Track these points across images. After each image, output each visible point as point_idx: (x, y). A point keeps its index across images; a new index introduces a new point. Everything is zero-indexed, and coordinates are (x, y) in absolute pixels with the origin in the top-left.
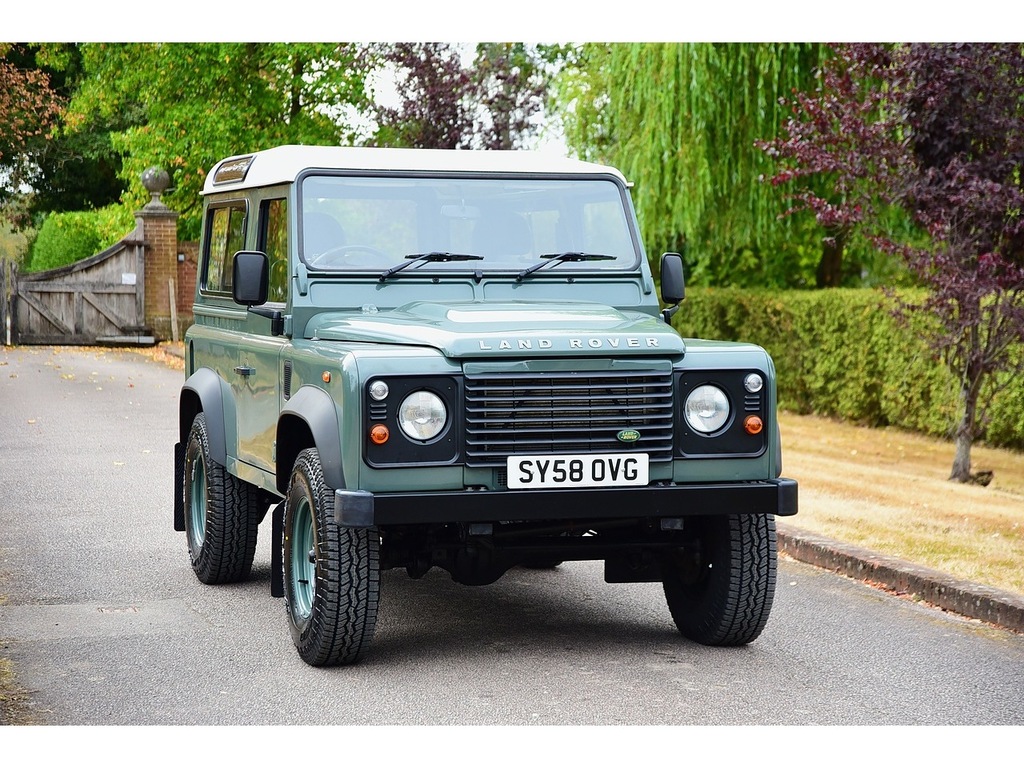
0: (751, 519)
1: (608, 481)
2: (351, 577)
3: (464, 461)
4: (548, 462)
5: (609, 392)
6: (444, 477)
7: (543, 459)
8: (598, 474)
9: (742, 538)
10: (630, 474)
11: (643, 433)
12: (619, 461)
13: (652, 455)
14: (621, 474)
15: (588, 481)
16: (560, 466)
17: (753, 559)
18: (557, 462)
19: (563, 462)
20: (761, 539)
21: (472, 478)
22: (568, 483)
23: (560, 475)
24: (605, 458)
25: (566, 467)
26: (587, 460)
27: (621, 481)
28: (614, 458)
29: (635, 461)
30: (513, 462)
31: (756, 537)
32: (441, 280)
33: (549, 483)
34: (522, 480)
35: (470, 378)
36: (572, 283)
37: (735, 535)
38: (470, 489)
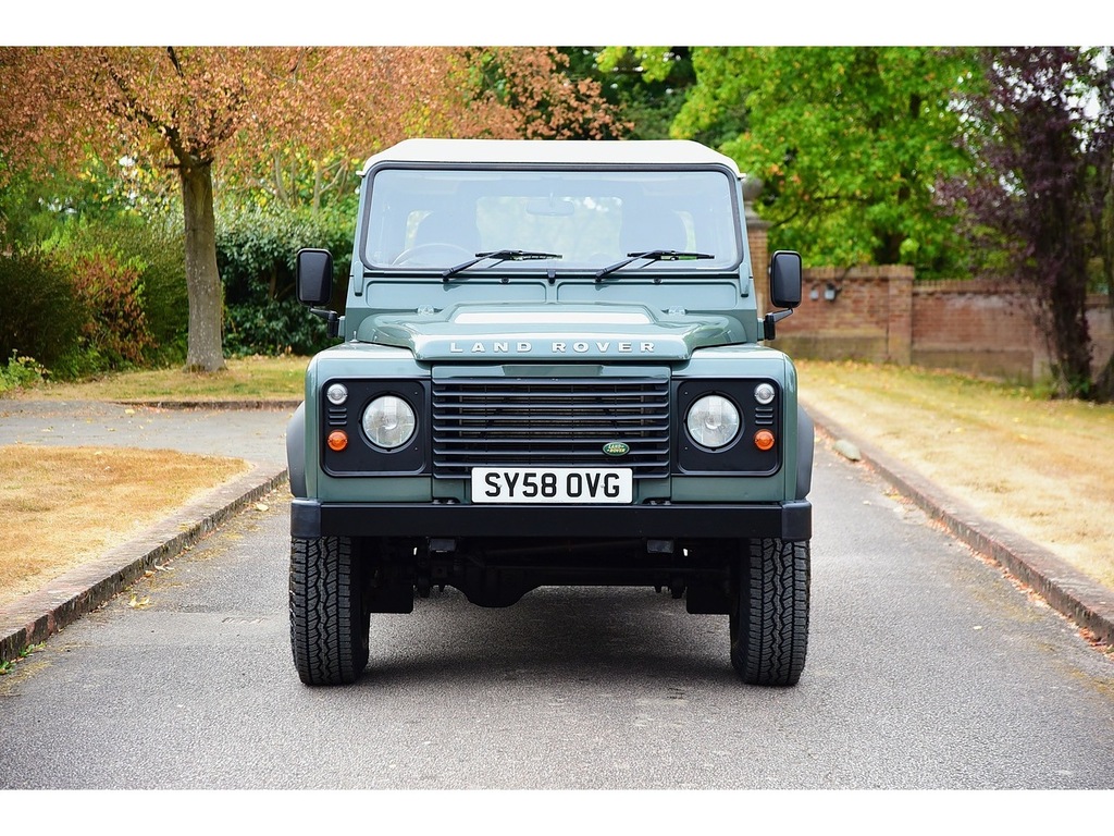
0: (775, 545)
1: (585, 497)
2: (318, 591)
3: (431, 471)
4: (517, 475)
5: (599, 400)
6: (410, 489)
7: (512, 472)
8: (574, 490)
9: (763, 566)
10: (611, 491)
11: (633, 446)
12: (598, 475)
13: (636, 471)
14: (600, 490)
15: (561, 497)
16: (530, 480)
17: (775, 589)
18: (527, 475)
19: (534, 475)
20: (785, 568)
21: (440, 491)
22: (539, 498)
23: (530, 490)
24: (582, 472)
25: (538, 481)
26: (562, 473)
27: (601, 497)
28: (593, 472)
29: (616, 477)
30: (479, 474)
31: (779, 565)
32: (510, 280)
33: (519, 497)
34: (488, 493)
35: (436, 382)
36: (659, 284)
37: (755, 562)
38: (450, 502)
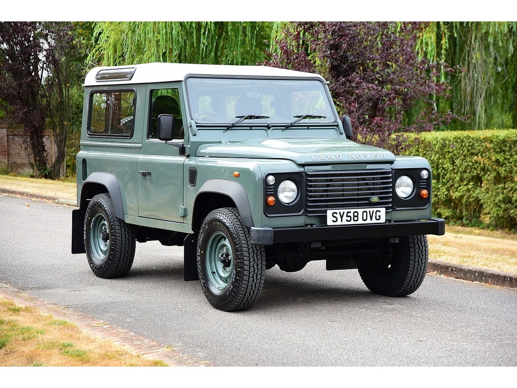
0: (418, 238)
1: (369, 221)
2: (254, 269)
3: (306, 213)
4: (344, 213)
5: (364, 179)
6: (297, 221)
7: (342, 211)
8: (365, 218)
9: (415, 246)
10: (378, 218)
11: (380, 198)
12: (373, 211)
13: (387, 208)
14: (374, 218)
15: (360, 221)
16: (349, 214)
17: (419, 256)
18: (348, 213)
19: (350, 212)
20: (422, 247)
21: (309, 221)
22: (352, 222)
23: (349, 219)
24: (367, 210)
25: (351, 215)
26: (360, 211)
27: (374, 221)
28: (371, 210)
29: (380, 211)
30: (330, 213)
31: (420, 246)
32: (253, 128)
33: (345, 222)
34: (333, 221)
35: (309, 173)
36: (309, 129)
37: (412, 245)
38: (309, 226)
